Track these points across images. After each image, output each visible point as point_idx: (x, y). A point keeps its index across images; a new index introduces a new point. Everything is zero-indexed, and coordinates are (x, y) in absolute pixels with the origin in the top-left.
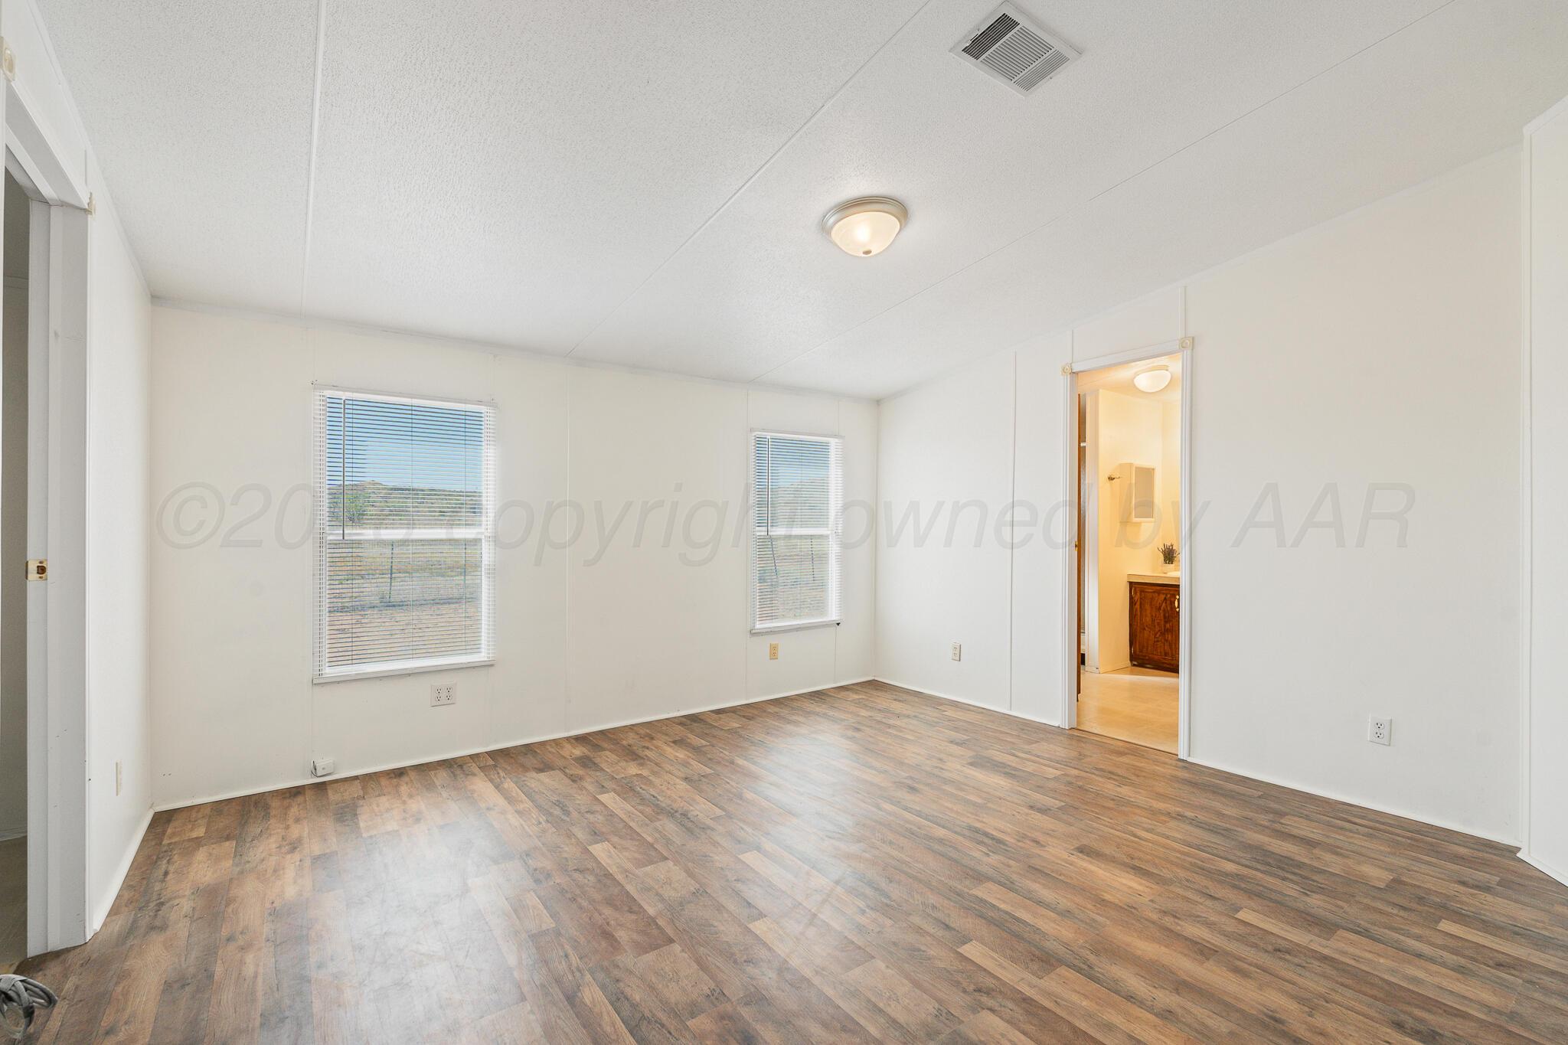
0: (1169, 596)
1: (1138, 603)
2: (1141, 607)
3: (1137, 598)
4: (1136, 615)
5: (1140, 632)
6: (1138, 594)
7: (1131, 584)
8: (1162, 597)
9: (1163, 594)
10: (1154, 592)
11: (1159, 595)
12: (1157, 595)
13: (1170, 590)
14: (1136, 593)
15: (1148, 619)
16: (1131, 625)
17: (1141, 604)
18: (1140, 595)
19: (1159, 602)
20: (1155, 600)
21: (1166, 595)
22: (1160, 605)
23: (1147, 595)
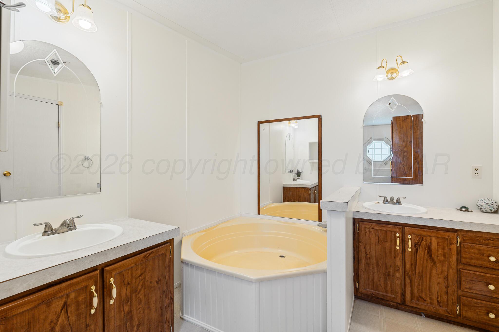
10: (37, 306)
19: (49, 321)
20: (39, 323)
21: (68, 296)
22: (52, 324)
23: (15, 322)
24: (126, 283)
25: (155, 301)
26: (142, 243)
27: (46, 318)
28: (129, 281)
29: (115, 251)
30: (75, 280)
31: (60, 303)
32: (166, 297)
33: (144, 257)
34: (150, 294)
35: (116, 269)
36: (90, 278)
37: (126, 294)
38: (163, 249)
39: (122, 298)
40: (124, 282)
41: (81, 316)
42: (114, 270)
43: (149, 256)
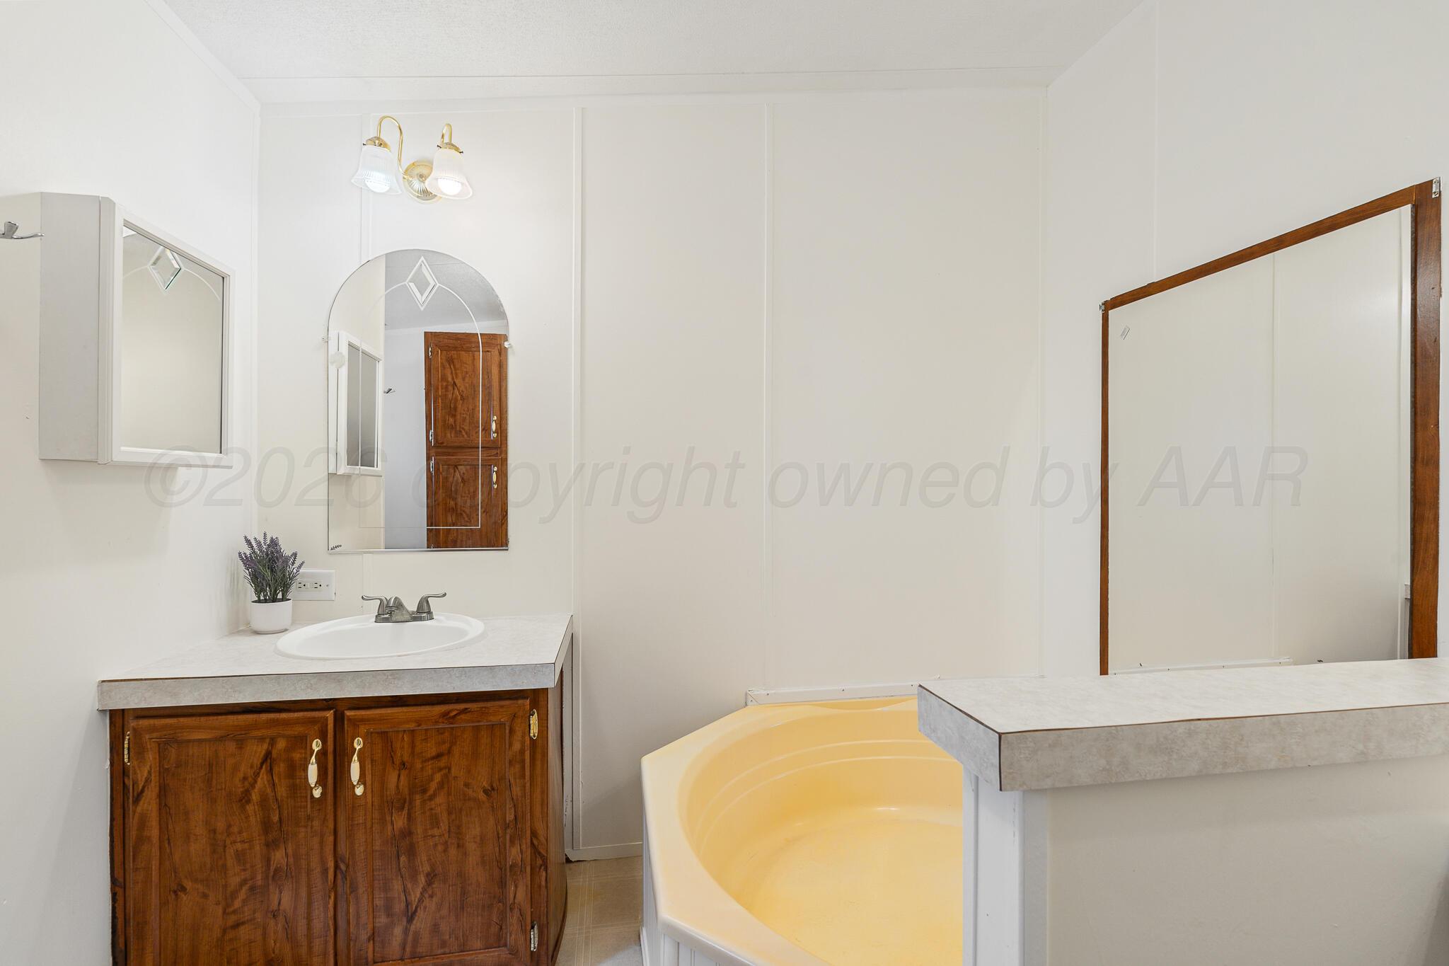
0: (281, 744)
1: (151, 795)
2: (163, 806)
3: (144, 771)
4: (141, 840)
5: (164, 904)
6: (151, 757)
7: (118, 720)
8: (256, 751)
9: (262, 739)
10: (221, 739)
11: (240, 747)
12: (231, 746)
13: (286, 723)
14: (139, 751)
15: (198, 847)
16: (118, 886)
17: (163, 792)
18: (162, 756)
19: (241, 775)
20: (225, 770)
21: (273, 741)
22: (246, 784)
23: (191, 753)
24: (397, 762)
25: (479, 838)
26: (431, 678)
27: (236, 768)
28: (406, 758)
29: (360, 680)
30: (284, 715)
31: (259, 750)
32: (512, 842)
33: (444, 716)
34: (464, 813)
35: (368, 720)
36: (313, 721)
37: (397, 787)
38: (501, 710)
39: (388, 793)
40: (392, 757)
41: (298, 792)
42: (363, 720)
43: (459, 717)
